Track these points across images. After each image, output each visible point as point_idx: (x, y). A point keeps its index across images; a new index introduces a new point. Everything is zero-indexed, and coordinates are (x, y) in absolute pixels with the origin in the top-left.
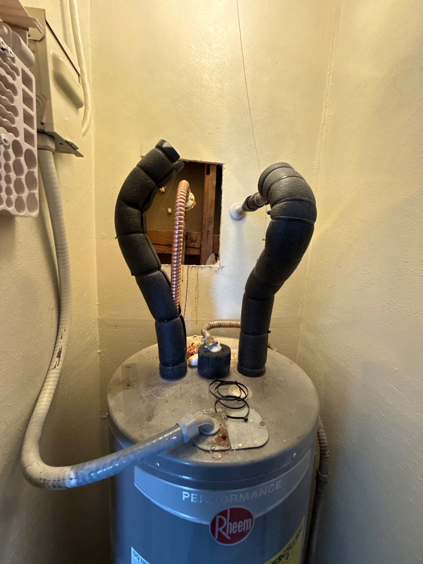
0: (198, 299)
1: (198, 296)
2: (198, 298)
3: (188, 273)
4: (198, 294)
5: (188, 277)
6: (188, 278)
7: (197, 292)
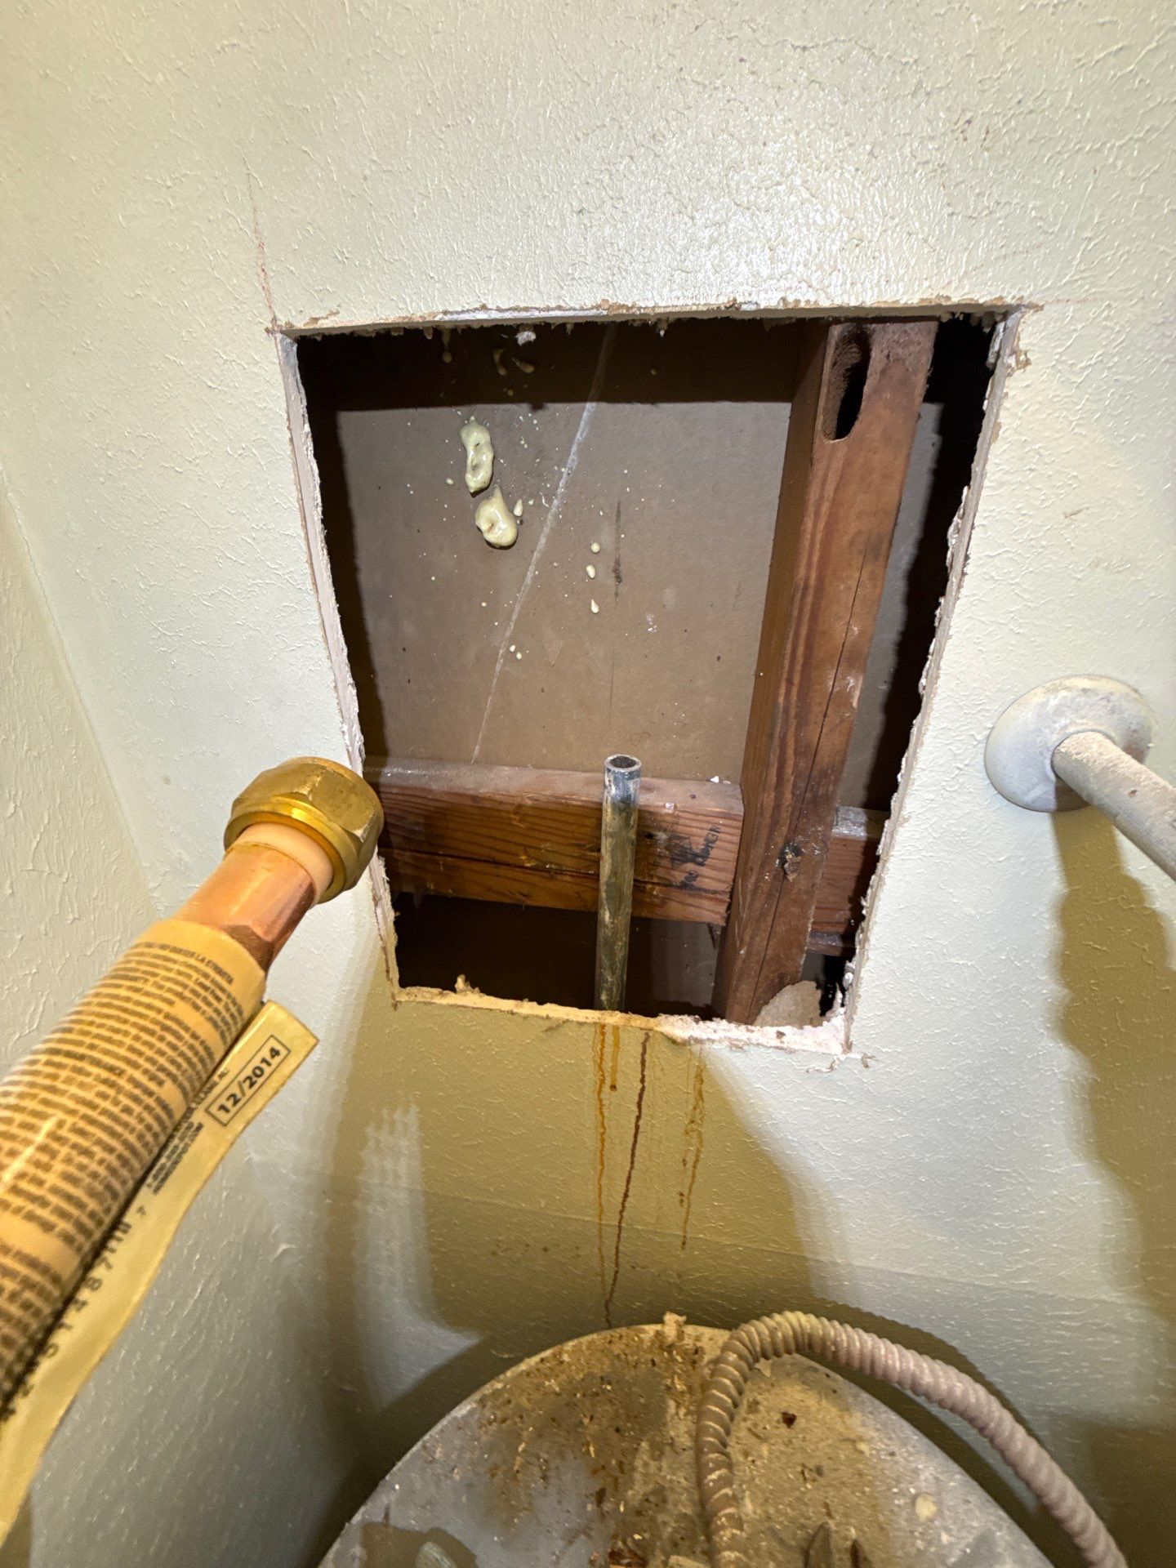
0: (695, 1167)
1: (697, 1156)
2: (697, 1161)
3: (643, 1062)
4: (698, 1151)
5: (647, 1079)
6: (642, 1081)
7: (694, 1141)
